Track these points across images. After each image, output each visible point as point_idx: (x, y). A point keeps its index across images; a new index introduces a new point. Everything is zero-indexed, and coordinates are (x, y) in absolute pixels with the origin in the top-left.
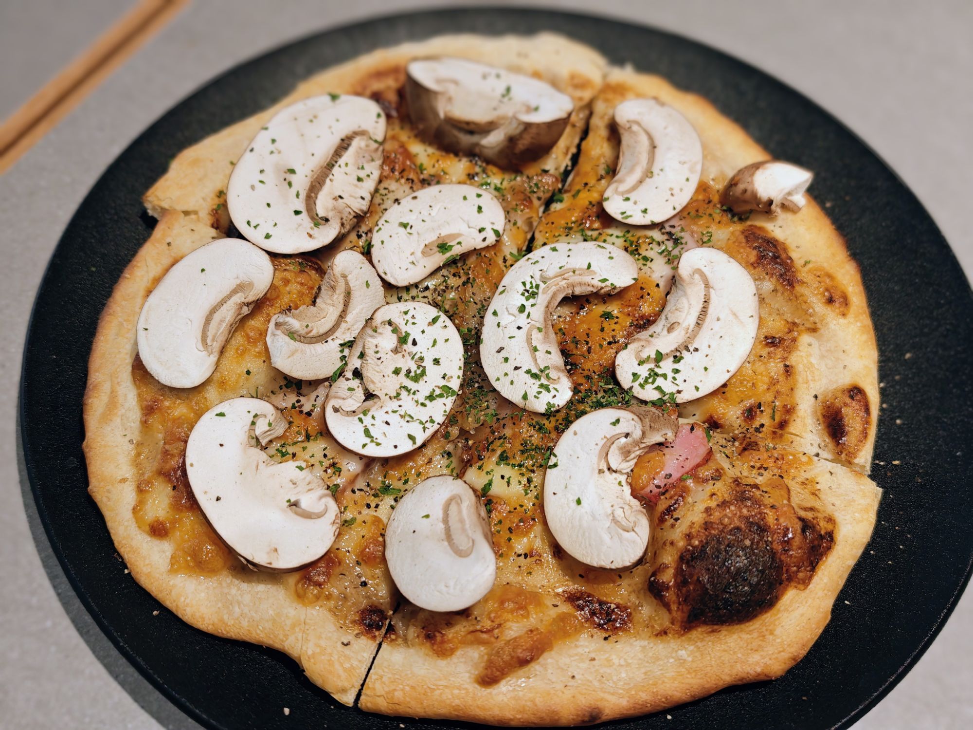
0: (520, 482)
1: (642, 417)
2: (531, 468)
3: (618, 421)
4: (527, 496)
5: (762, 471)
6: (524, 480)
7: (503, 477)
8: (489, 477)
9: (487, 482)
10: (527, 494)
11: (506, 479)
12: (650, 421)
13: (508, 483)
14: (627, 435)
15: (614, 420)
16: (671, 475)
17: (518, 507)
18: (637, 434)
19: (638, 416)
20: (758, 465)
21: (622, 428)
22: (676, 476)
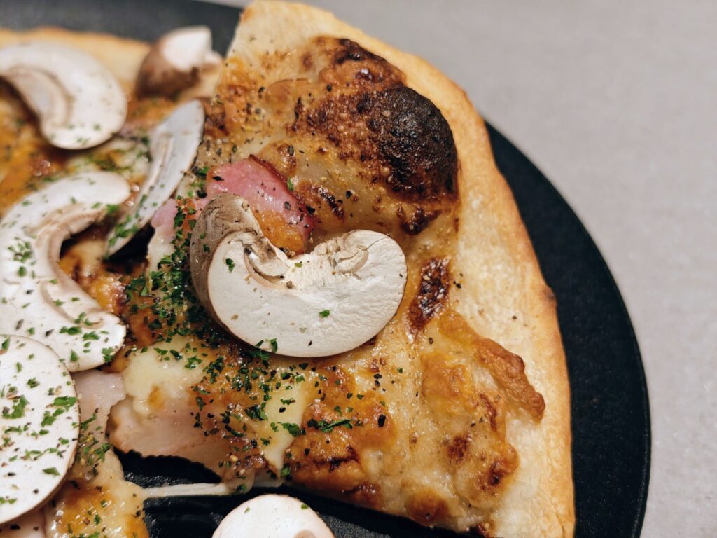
0: (288, 388)
1: (227, 231)
2: (269, 376)
3: (229, 262)
4: (305, 378)
5: (253, 109)
6: (285, 384)
7: (282, 410)
8: (280, 427)
9: (286, 431)
10: (302, 379)
11: (286, 406)
12: (232, 222)
13: (289, 402)
14: (247, 251)
15: (227, 267)
16: (287, 203)
17: (318, 389)
18: (248, 238)
19: (226, 236)
20: (244, 114)
21: (238, 256)
22: (286, 197)
